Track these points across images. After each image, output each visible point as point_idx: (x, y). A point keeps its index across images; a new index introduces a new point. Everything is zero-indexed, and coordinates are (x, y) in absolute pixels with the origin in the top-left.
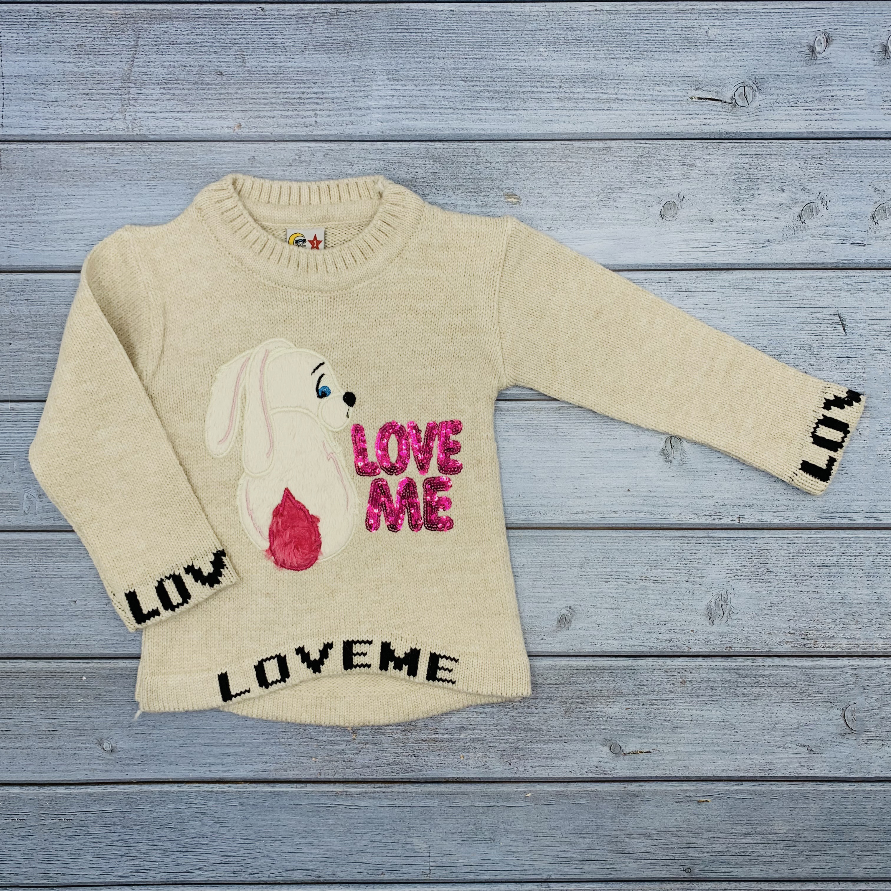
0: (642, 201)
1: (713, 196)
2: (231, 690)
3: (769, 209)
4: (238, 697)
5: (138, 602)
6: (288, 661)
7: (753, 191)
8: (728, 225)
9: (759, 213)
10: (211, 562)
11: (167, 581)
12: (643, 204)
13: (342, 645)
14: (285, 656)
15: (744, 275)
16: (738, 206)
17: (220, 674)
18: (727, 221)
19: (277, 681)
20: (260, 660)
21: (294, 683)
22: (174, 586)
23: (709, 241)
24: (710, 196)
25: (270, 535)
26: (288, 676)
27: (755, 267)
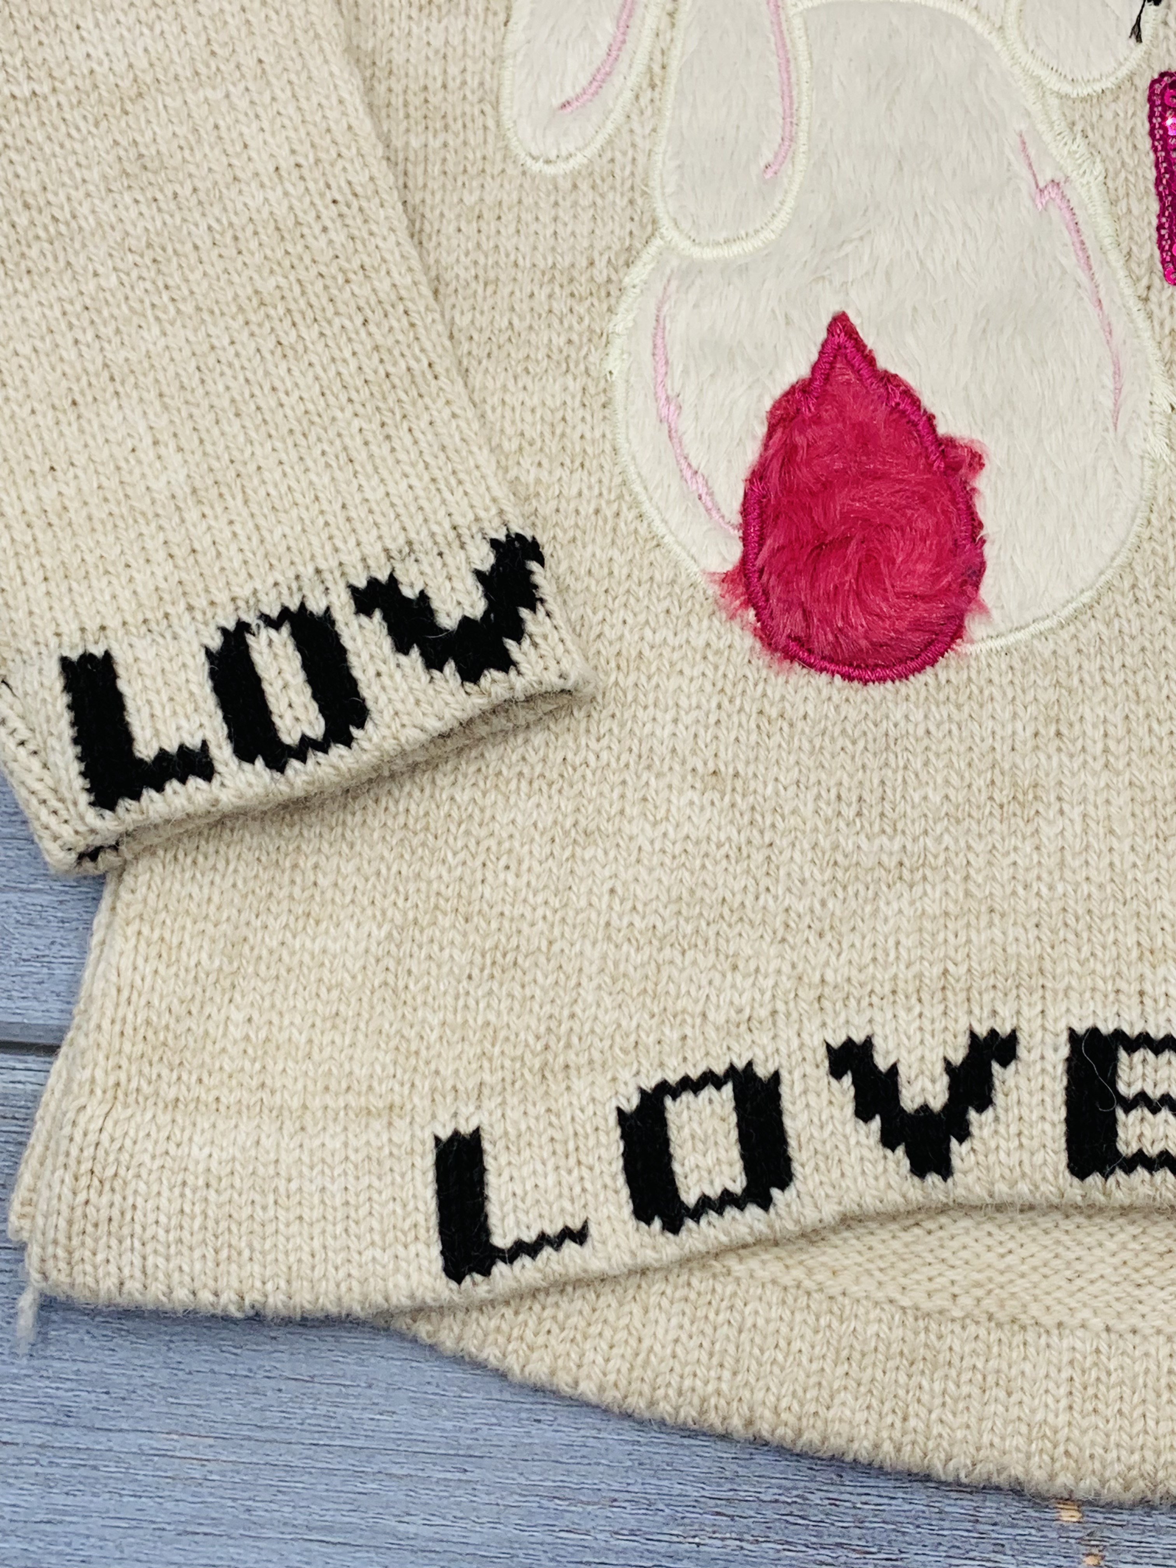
2: (494, 1221)
4: (525, 1260)
5: (117, 702)
6: (786, 1103)
10: (479, 575)
11: (266, 633)
13: (1065, 1051)
14: (776, 1077)
17: (445, 1134)
19: (727, 1200)
20: (649, 1084)
21: (810, 1217)
22: (296, 660)
25: (745, 511)
26: (784, 1179)
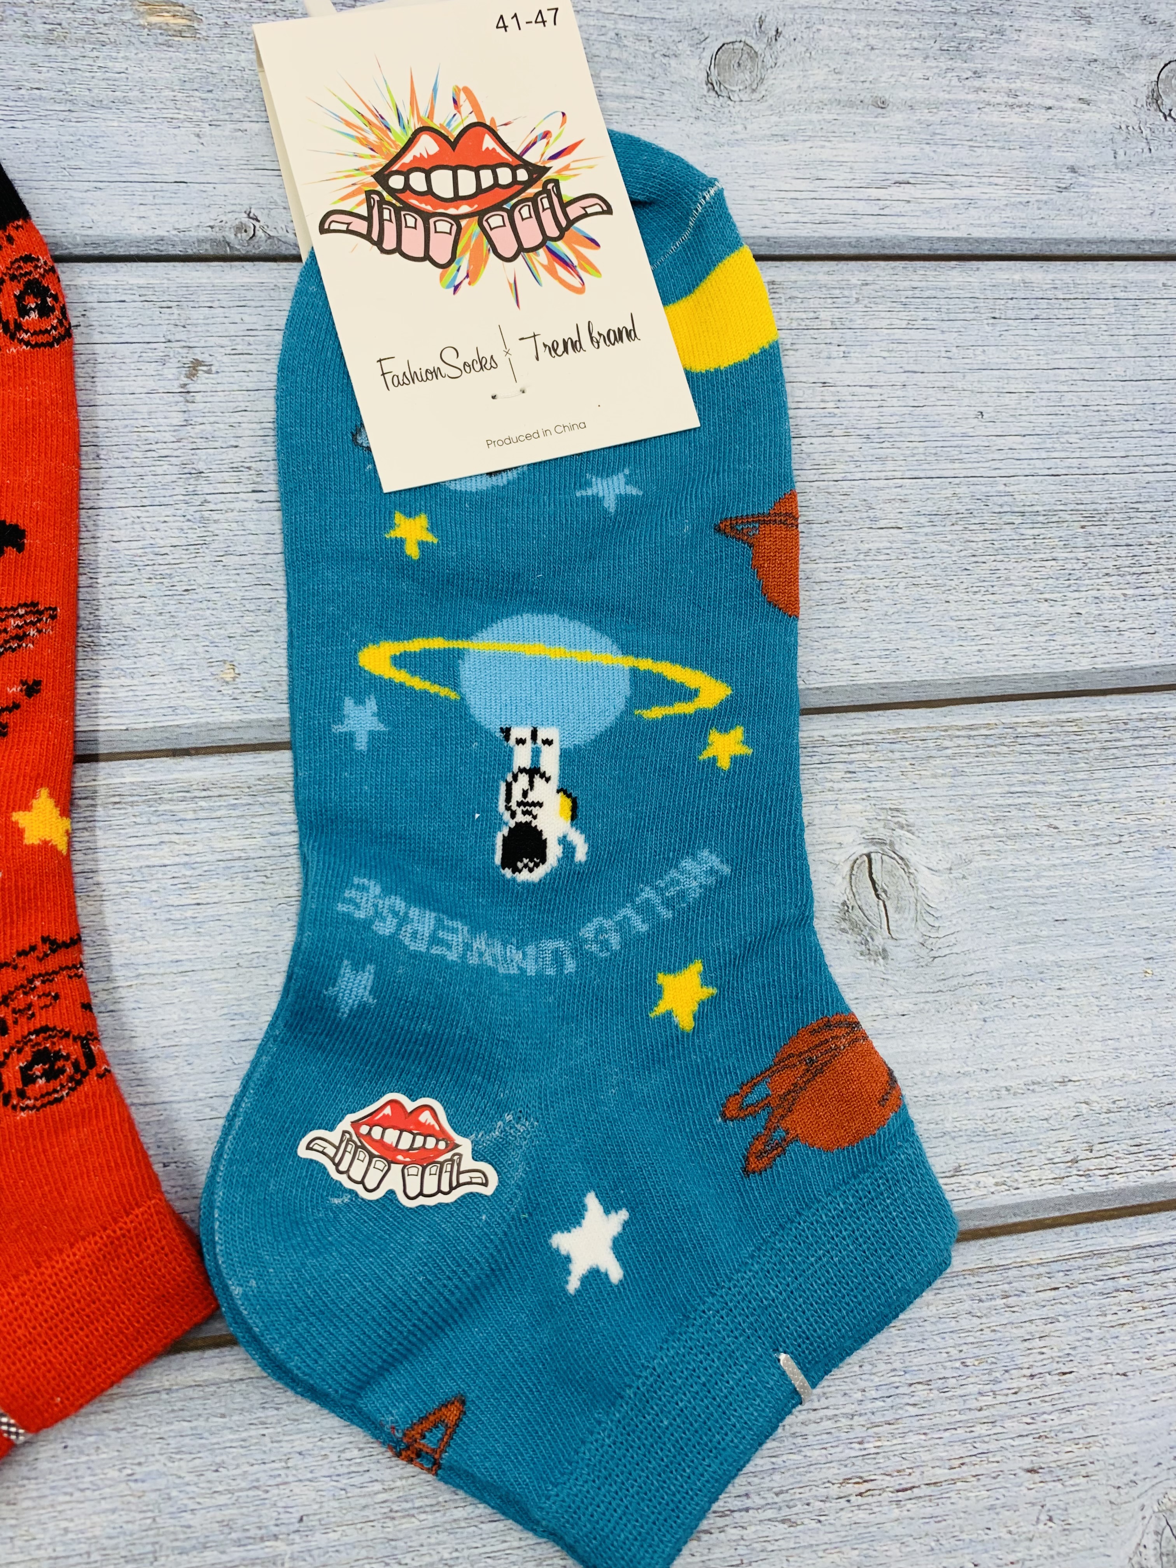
0: (638, 38)
1: (873, 31)
3: (1054, 73)
7: (995, 21)
8: (936, 119)
9: (1027, 85)
12: (644, 47)
15: (1017, 277)
16: (959, 64)
18: (934, 106)
23: (883, 167)
24: (863, 32)
27: (1047, 251)
